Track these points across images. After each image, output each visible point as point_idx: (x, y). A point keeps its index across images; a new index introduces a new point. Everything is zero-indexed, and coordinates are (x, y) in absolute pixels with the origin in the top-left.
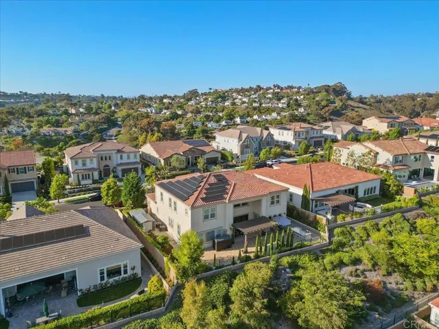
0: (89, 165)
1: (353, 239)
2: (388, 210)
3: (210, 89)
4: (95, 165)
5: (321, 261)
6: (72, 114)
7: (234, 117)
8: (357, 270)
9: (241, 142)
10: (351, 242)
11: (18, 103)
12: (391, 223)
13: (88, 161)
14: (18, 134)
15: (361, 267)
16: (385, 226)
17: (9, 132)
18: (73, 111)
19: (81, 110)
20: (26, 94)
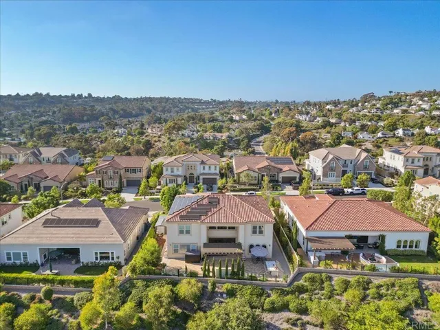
0: (176, 173)
1: (322, 289)
2: (399, 270)
3: (391, 92)
4: (180, 173)
5: (263, 298)
6: (235, 121)
7: (397, 129)
8: (298, 319)
9: (325, 164)
10: (317, 292)
11: (208, 108)
12: (393, 285)
13: (175, 169)
14: (189, 136)
15: (305, 318)
16: (379, 287)
17: (183, 135)
18: (237, 118)
19: (244, 117)
20: (215, 101)
